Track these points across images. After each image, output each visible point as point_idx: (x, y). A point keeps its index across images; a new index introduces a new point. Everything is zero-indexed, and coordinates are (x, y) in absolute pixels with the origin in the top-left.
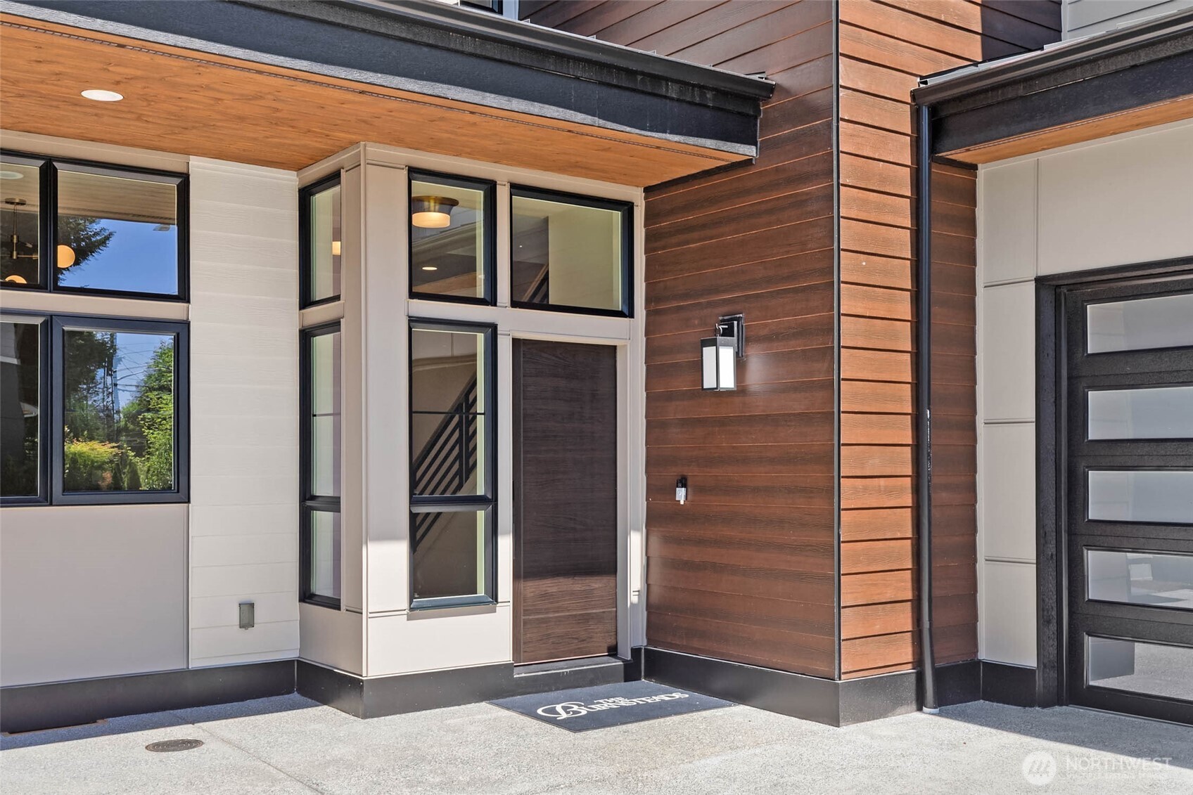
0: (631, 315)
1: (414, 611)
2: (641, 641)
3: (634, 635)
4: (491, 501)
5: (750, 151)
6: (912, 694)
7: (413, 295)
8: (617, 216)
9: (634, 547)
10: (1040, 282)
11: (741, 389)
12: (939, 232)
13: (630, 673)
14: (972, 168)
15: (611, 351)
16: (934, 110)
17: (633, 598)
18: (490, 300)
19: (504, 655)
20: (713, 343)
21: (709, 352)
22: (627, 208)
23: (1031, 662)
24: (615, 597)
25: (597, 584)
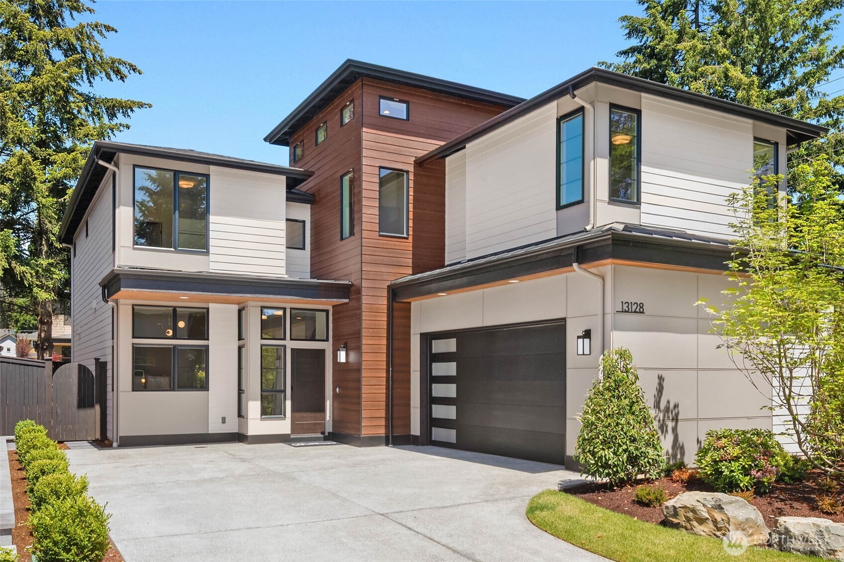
0: (328, 341)
1: (262, 419)
2: (331, 430)
3: (329, 428)
4: (284, 391)
5: (347, 301)
6: (384, 441)
7: (262, 338)
8: (325, 313)
9: (328, 404)
10: (421, 334)
11: (347, 362)
12: (397, 321)
13: (326, 439)
14: (410, 303)
15: (323, 351)
16: (393, 290)
17: (328, 418)
18: (284, 339)
19: (288, 432)
20: (339, 350)
21: (339, 352)
22: (327, 311)
23: (418, 434)
24: (324, 419)
25: (318, 415)
